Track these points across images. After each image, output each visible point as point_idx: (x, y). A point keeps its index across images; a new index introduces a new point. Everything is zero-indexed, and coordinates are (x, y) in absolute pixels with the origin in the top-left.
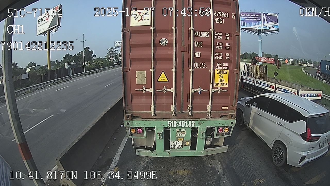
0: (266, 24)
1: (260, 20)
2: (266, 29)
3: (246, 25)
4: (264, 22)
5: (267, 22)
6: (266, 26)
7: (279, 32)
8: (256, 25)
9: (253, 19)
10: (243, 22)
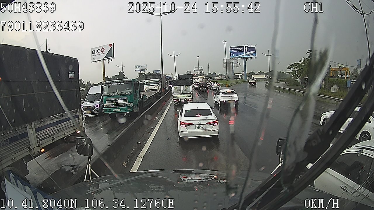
0: (247, 53)
1: (243, 51)
2: (247, 56)
3: (233, 56)
4: (246, 52)
5: (248, 52)
6: (247, 55)
7: (256, 57)
8: (240, 55)
9: (238, 51)
10: (231, 53)
